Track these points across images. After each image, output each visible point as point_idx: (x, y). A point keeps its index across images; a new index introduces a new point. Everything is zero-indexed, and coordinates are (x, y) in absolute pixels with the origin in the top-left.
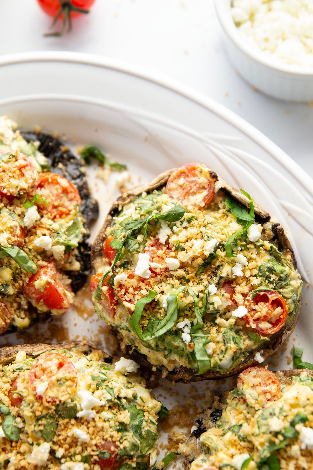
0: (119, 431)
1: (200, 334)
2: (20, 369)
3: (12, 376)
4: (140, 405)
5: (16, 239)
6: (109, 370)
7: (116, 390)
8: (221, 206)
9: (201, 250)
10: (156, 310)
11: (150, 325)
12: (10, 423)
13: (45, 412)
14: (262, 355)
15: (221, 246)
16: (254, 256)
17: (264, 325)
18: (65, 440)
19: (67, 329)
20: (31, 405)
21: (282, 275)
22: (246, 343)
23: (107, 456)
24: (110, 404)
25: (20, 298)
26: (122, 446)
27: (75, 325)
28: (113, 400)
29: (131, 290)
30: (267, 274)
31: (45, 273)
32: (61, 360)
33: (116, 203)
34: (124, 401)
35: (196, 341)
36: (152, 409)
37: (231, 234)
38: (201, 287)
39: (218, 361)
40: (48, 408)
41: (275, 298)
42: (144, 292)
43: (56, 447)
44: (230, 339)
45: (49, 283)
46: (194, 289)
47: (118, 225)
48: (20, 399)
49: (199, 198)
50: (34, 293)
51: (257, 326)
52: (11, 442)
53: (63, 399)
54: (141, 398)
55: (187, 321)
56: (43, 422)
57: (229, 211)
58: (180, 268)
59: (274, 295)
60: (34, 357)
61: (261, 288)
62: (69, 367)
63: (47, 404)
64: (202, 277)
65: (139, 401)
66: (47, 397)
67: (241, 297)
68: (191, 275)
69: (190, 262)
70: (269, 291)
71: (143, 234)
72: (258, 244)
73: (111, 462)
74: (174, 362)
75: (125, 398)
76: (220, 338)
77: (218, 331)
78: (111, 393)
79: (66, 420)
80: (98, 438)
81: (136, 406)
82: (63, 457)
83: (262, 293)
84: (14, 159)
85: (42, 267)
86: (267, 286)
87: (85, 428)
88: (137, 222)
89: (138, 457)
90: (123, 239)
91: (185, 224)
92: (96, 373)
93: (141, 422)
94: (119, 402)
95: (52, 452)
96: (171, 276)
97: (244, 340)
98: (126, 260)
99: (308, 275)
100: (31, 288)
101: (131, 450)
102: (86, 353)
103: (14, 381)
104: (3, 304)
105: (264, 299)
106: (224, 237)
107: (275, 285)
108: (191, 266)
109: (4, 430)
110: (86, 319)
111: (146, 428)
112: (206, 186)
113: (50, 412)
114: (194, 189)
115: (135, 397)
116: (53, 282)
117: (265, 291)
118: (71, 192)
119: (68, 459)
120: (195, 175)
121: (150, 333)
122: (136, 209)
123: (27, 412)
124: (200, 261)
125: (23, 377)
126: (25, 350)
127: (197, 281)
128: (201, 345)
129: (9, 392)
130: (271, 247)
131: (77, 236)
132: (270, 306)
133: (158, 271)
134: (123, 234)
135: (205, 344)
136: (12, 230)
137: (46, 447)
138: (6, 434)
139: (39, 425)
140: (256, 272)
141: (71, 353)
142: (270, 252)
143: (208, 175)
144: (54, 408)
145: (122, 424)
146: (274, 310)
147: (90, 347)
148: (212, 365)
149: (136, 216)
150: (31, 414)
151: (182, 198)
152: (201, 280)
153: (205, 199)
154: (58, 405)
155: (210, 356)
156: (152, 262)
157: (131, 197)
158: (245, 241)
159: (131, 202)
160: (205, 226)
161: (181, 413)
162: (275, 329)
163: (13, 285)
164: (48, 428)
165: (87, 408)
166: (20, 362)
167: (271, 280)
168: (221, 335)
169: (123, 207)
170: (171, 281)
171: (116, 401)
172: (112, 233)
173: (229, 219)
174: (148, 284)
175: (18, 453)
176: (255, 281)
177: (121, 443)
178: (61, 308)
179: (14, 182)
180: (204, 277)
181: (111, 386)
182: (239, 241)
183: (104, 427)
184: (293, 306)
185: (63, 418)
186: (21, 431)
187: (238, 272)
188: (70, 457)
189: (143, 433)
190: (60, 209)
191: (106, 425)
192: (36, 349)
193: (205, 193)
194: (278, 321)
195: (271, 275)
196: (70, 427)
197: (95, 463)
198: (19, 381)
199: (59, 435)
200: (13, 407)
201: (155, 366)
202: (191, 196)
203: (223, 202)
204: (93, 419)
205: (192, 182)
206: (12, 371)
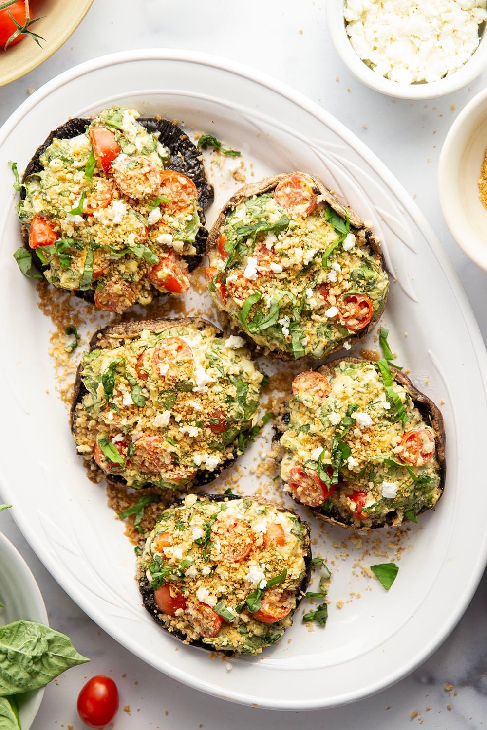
0: (226, 402)
1: (297, 329)
2: (146, 347)
3: (139, 352)
4: (245, 379)
5: (141, 238)
6: (220, 344)
7: (225, 369)
8: (321, 214)
9: (301, 260)
10: (261, 305)
11: (256, 318)
12: (137, 393)
13: (166, 388)
14: (350, 343)
15: (319, 254)
16: (347, 263)
17: (352, 322)
18: (183, 408)
19: (183, 303)
20: (155, 381)
21: (370, 281)
22: (336, 335)
23: (217, 422)
24: (220, 380)
25: (144, 281)
26: (229, 415)
27: (191, 299)
28: (223, 377)
29: (240, 289)
30: (358, 279)
31: (167, 266)
32: (180, 344)
33: (230, 203)
34: (232, 377)
35: (293, 334)
36: (255, 381)
37: (328, 244)
38: (300, 289)
39: (312, 351)
40: (170, 385)
41: (362, 300)
42: (251, 292)
43: (175, 414)
44: (322, 334)
45: (170, 276)
46: (295, 290)
47: (230, 226)
48: (146, 375)
49: (302, 208)
50: (157, 280)
51: (346, 323)
52: (139, 407)
53: (181, 379)
54: (246, 373)
55: (287, 318)
56: (165, 395)
57: (328, 221)
58: (283, 271)
59: (361, 298)
60: (157, 334)
61: (352, 291)
62: (187, 351)
63: (169, 382)
64: (301, 279)
65: (244, 375)
66: (169, 376)
67: (334, 299)
68: (292, 277)
69: (292, 267)
70: (358, 294)
71: (252, 238)
72: (352, 252)
73: (220, 426)
74: (275, 345)
75: (233, 375)
76: (314, 331)
77: (313, 325)
78: (222, 371)
79: (184, 394)
80: (210, 408)
81: (241, 379)
82: (181, 421)
83: (352, 296)
84: (139, 166)
85: (163, 259)
86: (357, 289)
87: (200, 400)
88: (247, 228)
89: (242, 423)
90: (235, 241)
91: (289, 232)
92: (209, 352)
93: (246, 393)
94: (227, 378)
95: (172, 417)
96: (275, 278)
97: (335, 333)
98: (237, 261)
99: (396, 273)
100: (154, 276)
101: (237, 418)
102: (200, 329)
103: (140, 357)
104: (130, 289)
105: (354, 300)
106: (322, 246)
107: (363, 288)
108: (292, 269)
109: (133, 399)
110: (201, 295)
111: (250, 399)
112: (309, 199)
113: (171, 387)
114: (299, 199)
115: (241, 373)
116: (173, 274)
117: (355, 294)
118: (190, 187)
119: (185, 423)
120: (299, 187)
121: (255, 324)
122: (247, 214)
123: (152, 387)
124: (300, 267)
125: (148, 356)
126: (148, 328)
127: (297, 282)
128: (298, 338)
129: (137, 365)
130: (363, 256)
131: (194, 231)
132: (358, 307)
133: (264, 273)
134: (235, 236)
135: (301, 339)
136: (138, 231)
137: (167, 414)
138: (135, 402)
139: (162, 398)
140: (348, 277)
141: (188, 329)
142: (363, 259)
143: (311, 191)
144: (174, 384)
145: (229, 396)
146: (362, 309)
147: (204, 323)
148: (306, 354)
149: (247, 221)
150: (155, 389)
151: (287, 206)
152: (301, 282)
153: (307, 210)
154: (177, 382)
155: (304, 347)
156: (259, 265)
157: (243, 198)
158: (340, 250)
159: (243, 202)
160: (306, 235)
161: (280, 380)
162: (362, 325)
163: (138, 273)
164: (169, 399)
165: (201, 386)
166: (145, 340)
167: (361, 285)
168: (315, 328)
169: (235, 208)
170: (275, 283)
171: (225, 378)
172: (226, 232)
173: (327, 228)
174: (255, 285)
175: (144, 416)
176: (347, 285)
177: (229, 412)
178: (180, 292)
179: (140, 188)
180: (303, 279)
181: (221, 365)
182: (335, 250)
183: (215, 399)
184: (378, 306)
185: (182, 392)
186: (147, 399)
187: (332, 278)
188: (187, 422)
189: (247, 402)
190: (180, 204)
191: (217, 398)
192: (158, 327)
193: (308, 205)
194: (364, 319)
195: (361, 281)
196: (187, 398)
197: (207, 426)
198: (145, 358)
199: (178, 404)
200: (140, 380)
201: (259, 345)
202: (295, 206)
203: (324, 211)
204: (206, 394)
205: (297, 193)
206: (138, 347)
